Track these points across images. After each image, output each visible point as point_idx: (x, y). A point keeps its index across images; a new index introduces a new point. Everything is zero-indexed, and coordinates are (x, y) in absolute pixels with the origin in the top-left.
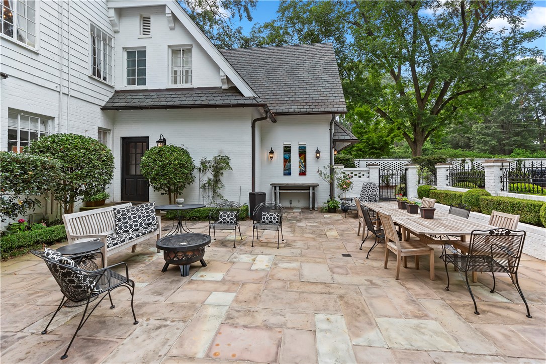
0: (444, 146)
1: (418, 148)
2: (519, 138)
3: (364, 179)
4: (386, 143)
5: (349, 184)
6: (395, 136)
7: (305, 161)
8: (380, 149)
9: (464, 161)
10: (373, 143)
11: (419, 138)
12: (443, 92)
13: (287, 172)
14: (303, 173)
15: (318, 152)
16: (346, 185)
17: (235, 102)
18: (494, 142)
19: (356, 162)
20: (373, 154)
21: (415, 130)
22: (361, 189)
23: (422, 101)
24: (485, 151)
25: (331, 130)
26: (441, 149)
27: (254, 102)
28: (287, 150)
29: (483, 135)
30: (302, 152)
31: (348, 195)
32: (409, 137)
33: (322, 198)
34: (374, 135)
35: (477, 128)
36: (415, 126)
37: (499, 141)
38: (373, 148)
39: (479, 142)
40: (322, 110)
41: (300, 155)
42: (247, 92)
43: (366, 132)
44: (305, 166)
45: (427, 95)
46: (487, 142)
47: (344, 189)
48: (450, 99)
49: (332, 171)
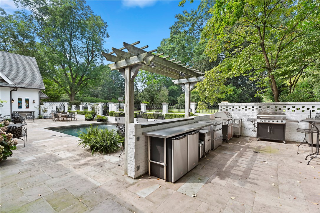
0: (87, 95)
1: (72, 98)
2: (113, 94)
3: (52, 109)
4: (58, 96)
5: (47, 111)
6: (62, 94)
7: (28, 104)
8: (55, 98)
9: (86, 103)
10: (52, 96)
11: (73, 93)
12: (82, 78)
13: (20, 107)
14: (27, 107)
15: (34, 101)
16: (45, 111)
17: (5, 85)
18: (106, 95)
19: (44, 103)
20: (52, 100)
21: (71, 90)
22: (51, 112)
23: (74, 79)
24: (103, 98)
25: (39, 94)
26: (86, 96)
27: (14, 86)
28: (20, 100)
29: (102, 92)
30: (27, 101)
31: (46, 114)
32: (68, 92)
33: (36, 115)
34: (52, 93)
35: (100, 89)
36: (71, 89)
37: (108, 95)
38: (52, 97)
39: (101, 95)
40: (36, 88)
41: (26, 101)
42: (10, 82)
43: (48, 91)
44: (28, 105)
45: (76, 77)
46: (103, 95)
47: (45, 112)
48: (84, 80)
49: (40, 107)
